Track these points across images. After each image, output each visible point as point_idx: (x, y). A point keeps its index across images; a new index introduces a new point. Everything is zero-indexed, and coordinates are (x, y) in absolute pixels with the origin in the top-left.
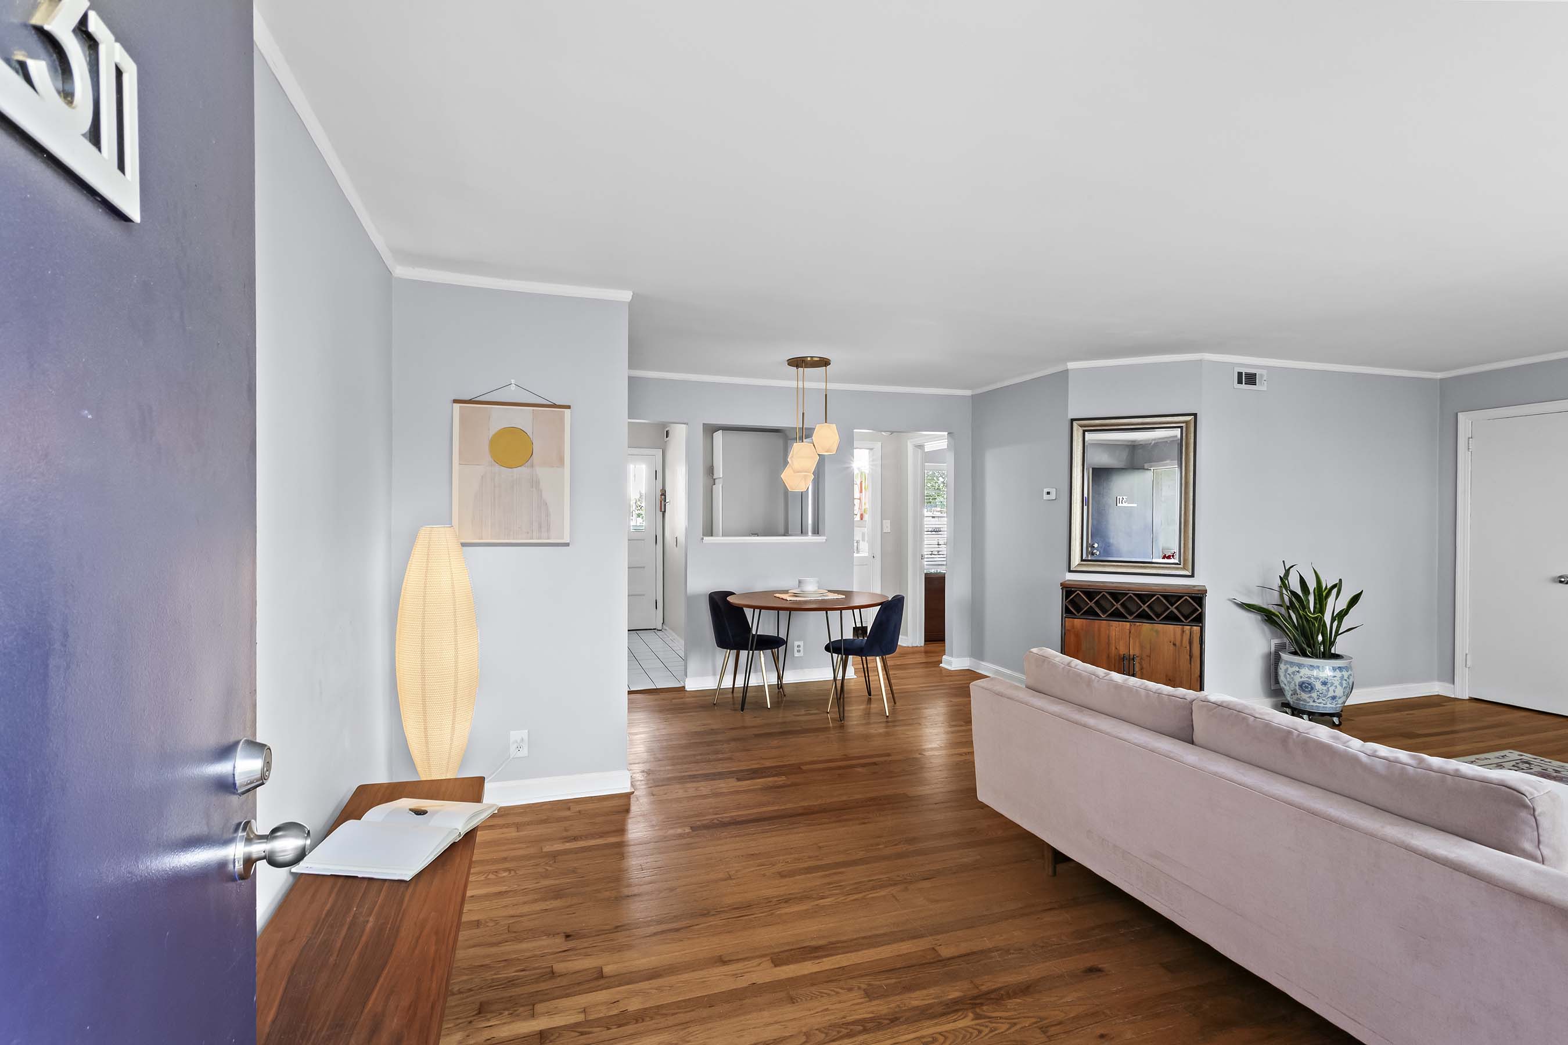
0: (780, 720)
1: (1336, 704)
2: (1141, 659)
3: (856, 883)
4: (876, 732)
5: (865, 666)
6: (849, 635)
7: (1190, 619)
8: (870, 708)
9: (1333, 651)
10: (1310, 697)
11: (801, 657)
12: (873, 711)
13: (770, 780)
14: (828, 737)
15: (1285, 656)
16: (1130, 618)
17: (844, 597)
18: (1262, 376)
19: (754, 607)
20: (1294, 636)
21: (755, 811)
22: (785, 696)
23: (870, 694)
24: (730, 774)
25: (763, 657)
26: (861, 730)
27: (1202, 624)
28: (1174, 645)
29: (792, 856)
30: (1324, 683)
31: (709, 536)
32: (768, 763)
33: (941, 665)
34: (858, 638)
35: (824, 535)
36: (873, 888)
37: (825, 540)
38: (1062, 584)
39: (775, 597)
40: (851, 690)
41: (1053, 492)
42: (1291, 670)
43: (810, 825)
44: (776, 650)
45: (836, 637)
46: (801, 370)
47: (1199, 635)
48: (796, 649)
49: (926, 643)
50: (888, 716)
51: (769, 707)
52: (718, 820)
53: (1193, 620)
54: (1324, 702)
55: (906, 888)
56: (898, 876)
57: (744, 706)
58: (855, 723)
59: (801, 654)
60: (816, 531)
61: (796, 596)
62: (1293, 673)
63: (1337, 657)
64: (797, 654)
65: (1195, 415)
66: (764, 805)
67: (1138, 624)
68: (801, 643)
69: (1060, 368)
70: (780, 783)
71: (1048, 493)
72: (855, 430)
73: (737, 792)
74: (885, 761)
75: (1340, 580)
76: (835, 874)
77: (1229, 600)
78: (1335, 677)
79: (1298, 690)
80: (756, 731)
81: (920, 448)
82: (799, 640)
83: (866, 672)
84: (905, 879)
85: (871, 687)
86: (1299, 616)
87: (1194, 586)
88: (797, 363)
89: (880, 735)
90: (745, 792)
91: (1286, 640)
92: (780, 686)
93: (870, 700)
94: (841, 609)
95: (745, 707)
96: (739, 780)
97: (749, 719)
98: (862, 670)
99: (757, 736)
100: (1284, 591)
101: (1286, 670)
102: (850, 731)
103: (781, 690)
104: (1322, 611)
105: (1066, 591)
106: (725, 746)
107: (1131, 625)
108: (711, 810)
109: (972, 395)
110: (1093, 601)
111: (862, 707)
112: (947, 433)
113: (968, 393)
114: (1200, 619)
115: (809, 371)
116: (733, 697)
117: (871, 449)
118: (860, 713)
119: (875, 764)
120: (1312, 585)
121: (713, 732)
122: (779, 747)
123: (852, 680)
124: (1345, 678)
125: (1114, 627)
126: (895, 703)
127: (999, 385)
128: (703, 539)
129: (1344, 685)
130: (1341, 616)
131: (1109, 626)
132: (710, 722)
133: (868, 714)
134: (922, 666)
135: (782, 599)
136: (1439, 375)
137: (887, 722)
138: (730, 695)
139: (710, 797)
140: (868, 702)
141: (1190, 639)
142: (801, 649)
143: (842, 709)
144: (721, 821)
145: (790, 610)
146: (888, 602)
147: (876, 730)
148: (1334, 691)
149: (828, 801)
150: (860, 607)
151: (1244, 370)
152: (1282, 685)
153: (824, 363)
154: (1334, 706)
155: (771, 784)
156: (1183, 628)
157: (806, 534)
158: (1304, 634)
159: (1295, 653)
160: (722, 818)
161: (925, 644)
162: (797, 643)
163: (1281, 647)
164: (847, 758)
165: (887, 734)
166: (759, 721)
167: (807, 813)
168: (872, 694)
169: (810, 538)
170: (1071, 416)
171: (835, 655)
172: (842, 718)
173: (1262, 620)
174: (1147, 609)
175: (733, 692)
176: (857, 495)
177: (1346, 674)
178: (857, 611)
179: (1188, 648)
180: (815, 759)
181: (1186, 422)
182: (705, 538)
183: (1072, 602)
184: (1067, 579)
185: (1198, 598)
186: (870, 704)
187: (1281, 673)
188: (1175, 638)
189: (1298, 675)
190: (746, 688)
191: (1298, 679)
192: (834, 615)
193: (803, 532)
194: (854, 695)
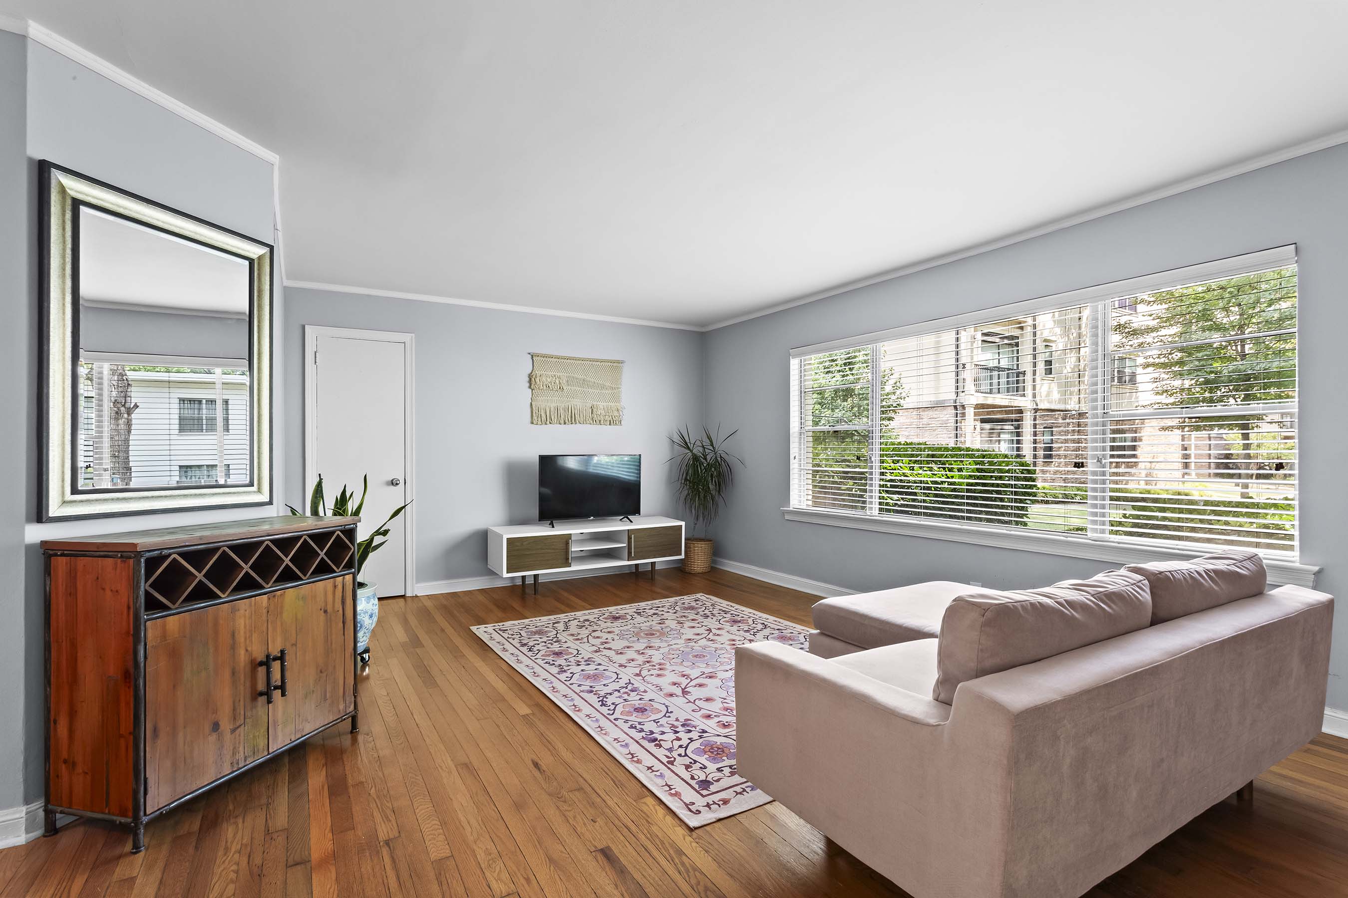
16: (267, 585)
28: (325, 612)
47: (351, 586)
53: (345, 567)
65: (271, 249)
67: (278, 592)
107: (267, 599)
110: (204, 570)
114: (352, 563)
125: (242, 612)
136: (285, 282)
141: (343, 596)
156: (335, 582)
174: (290, 563)
179: (340, 614)
181: (259, 256)
185: (350, 531)
188: (325, 600)
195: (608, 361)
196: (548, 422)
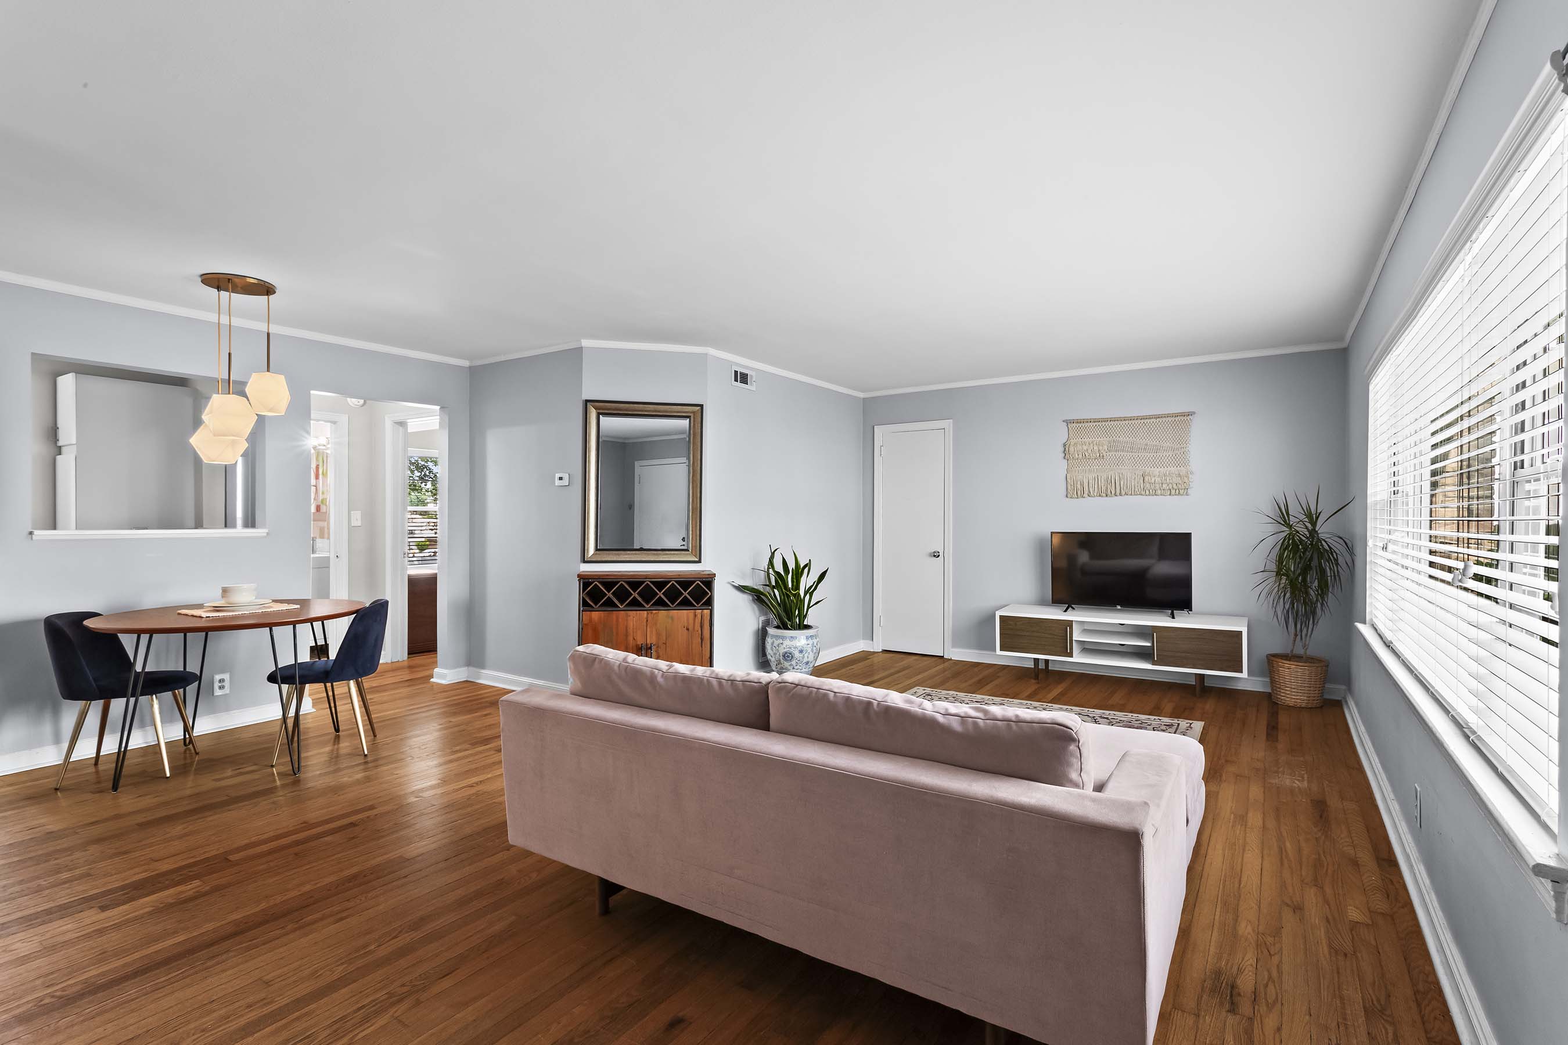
0: (188, 792)
1: (809, 668)
2: (657, 647)
3: (335, 1022)
4: (350, 779)
5: (330, 694)
6: (305, 657)
7: (701, 604)
8: (338, 749)
9: (805, 623)
10: (791, 665)
11: (227, 694)
12: (343, 751)
13: (168, 895)
14: (274, 803)
15: (771, 631)
16: (647, 606)
17: (298, 606)
18: (751, 376)
19: (139, 632)
20: (778, 611)
21: (137, 956)
22: (197, 754)
23: (337, 730)
24: (87, 902)
25: (156, 704)
26: (329, 781)
27: (712, 607)
28: (688, 629)
29: (215, 1015)
30: (801, 651)
31: (52, 529)
32: (165, 867)
33: (432, 680)
34: (320, 659)
35: (263, 526)
36: (366, 1019)
37: (265, 534)
38: (579, 576)
39: (179, 614)
40: (309, 728)
41: (566, 477)
42: (776, 643)
43: (248, 949)
44: (181, 690)
45: (286, 660)
46: (224, 294)
47: (709, 618)
48: (217, 685)
49: (410, 656)
50: (366, 755)
51: (168, 775)
52: (53, 997)
53: (704, 604)
54: (800, 668)
55: (418, 999)
56: (403, 985)
57: (118, 781)
58: (318, 772)
59: (227, 690)
60: (250, 522)
61: (218, 611)
62: (778, 645)
63: (808, 627)
64: (218, 692)
65: (702, 406)
66: (157, 939)
67: (654, 612)
68: (226, 676)
69: (573, 345)
70: (191, 893)
71: (561, 479)
72: (312, 392)
73: (101, 932)
74: (368, 817)
75: (810, 560)
76: (298, 1018)
77: (729, 583)
78: (808, 644)
79: (782, 660)
80: (140, 819)
81: (401, 426)
82: (223, 672)
83: (331, 702)
84: (414, 986)
85: (339, 719)
86: (781, 593)
87: (703, 571)
88: (218, 282)
89: (358, 782)
90: (117, 927)
91: (772, 616)
92: (188, 741)
93: (337, 739)
94: (294, 624)
95: (121, 784)
96: (103, 908)
97: (128, 801)
98: (326, 699)
99: (143, 826)
100: (771, 571)
101: (773, 643)
102: (310, 785)
103: (191, 746)
104: (797, 588)
105: (584, 583)
106: (77, 855)
107: (648, 614)
108: (38, 982)
109: (470, 367)
110: (611, 592)
111: (328, 749)
112: (439, 407)
113: (466, 363)
114: (709, 603)
115: (238, 298)
116: (97, 772)
117: (335, 423)
118: (324, 758)
119: (353, 825)
120: (791, 565)
121: (51, 836)
122: (186, 835)
123: (309, 716)
124: (815, 645)
125: (631, 617)
126: (375, 736)
127: (503, 358)
128: (31, 533)
129: (815, 651)
130: (810, 591)
131: (628, 616)
132: (42, 821)
133: (335, 758)
134: (407, 684)
135: (193, 616)
136: (862, 395)
137: (366, 763)
138: (92, 769)
139: (36, 958)
140: (335, 741)
141: (701, 623)
142: (227, 684)
143: (295, 757)
144: (61, 997)
145: (206, 630)
146: (365, 609)
147: (350, 777)
148: (808, 657)
149: (279, 899)
150: (322, 619)
151: (740, 370)
152: (769, 657)
153: (265, 289)
154: (807, 670)
155: (171, 901)
156: (695, 613)
157: (234, 526)
158: (786, 611)
159: (778, 627)
160: (63, 989)
161: (408, 658)
162: (217, 677)
163: (767, 623)
164: (307, 826)
165: (368, 779)
166: (148, 801)
167: (239, 932)
168: (341, 729)
169: (239, 531)
170: (586, 396)
171: (285, 687)
172: (296, 768)
173: (753, 600)
174: (663, 596)
175: (96, 764)
176: (313, 481)
177: (815, 641)
178: (317, 625)
179: (700, 631)
180: (253, 839)
181: (694, 412)
182: (36, 532)
183: (589, 594)
184: (581, 570)
185: (708, 582)
186: (339, 743)
187: (768, 646)
188: (688, 623)
189: (782, 647)
190: (122, 755)
191: (782, 650)
192: (283, 633)
193: (228, 522)
194: (311, 735)
195: (1168, 416)
196: (1086, 495)
